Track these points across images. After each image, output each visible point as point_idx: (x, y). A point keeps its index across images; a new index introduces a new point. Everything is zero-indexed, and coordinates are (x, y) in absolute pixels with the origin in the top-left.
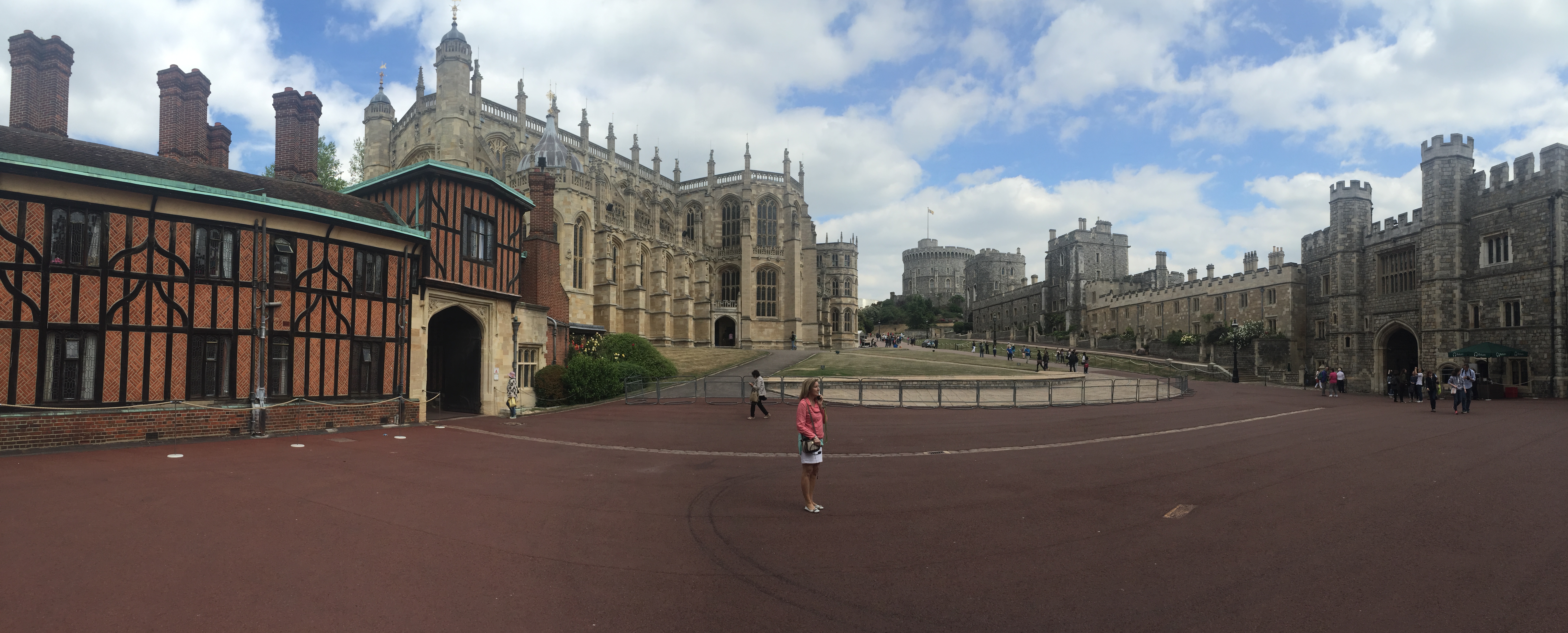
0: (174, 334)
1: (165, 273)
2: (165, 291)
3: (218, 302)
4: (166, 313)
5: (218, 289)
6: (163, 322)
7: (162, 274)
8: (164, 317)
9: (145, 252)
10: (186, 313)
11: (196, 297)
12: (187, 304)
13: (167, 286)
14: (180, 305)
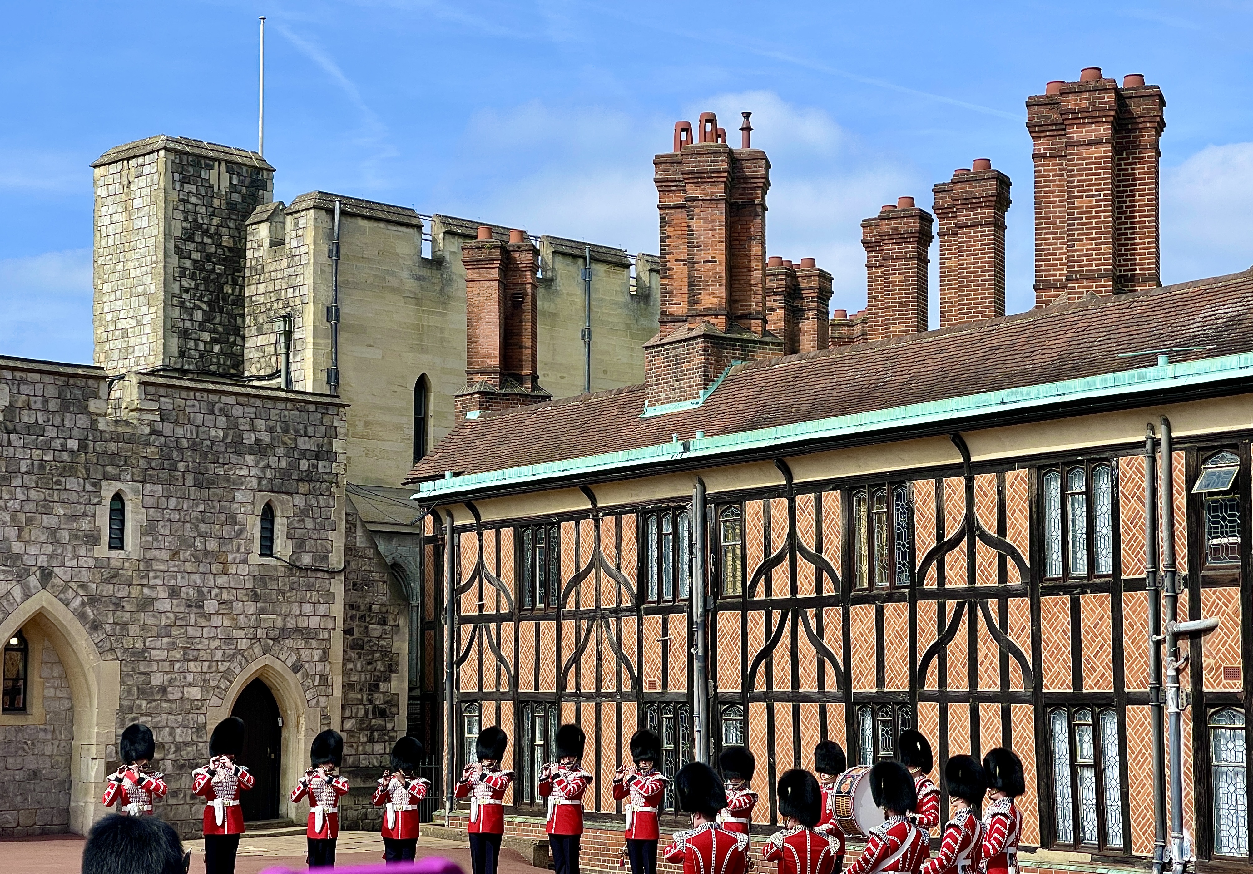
0: (1013, 706)
1: (993, 582)
2: (995, 617)
3: (1083, 631)
4: (998, 663)
5: (1082, 601)
6: (993, 681)
7: (988, 585)
8: (995, 671)
9: (964, 544)
10: (1029, 659)
11: (1044, 624)
12: (1029, 642)
13: (997, 609)
14: (1018, 645)
